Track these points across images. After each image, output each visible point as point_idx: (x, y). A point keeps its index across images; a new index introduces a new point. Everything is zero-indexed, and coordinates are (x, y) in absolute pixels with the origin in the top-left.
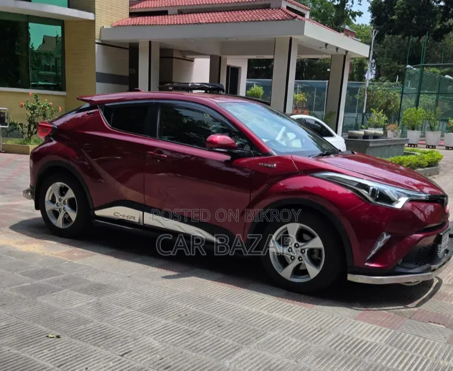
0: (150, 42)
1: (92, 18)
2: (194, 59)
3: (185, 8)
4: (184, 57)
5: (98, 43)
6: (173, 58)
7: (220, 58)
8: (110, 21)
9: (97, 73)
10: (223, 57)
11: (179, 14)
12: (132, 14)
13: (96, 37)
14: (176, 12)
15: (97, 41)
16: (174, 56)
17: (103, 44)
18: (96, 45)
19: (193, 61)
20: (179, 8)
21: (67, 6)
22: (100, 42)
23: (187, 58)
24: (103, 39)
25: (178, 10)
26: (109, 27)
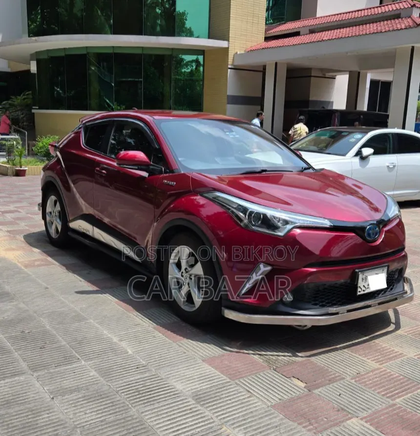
0: (276, 64)
1: (226, 46)
2: (336, 76)
3: (316, 27)
4: (324, 75)
5: (230, 68)
6: (311, 76)
7: (359, 73)
8: (245, 47)
9: (228, 96)
10: (362, 72)
11: (309, 34)
12: (267, 39)
13: (229, 63)
14: (308, 32)
15: (230, 66)
16: (312, 75)
17: (235, 69)
18: (229, 70)
19: (335, 78)
20: (311, 28)
21: (207, 36)
22: (233, 67)
23: (327, 76)
24: (236, 63)
25: (309, 30)
26: (243, 52)
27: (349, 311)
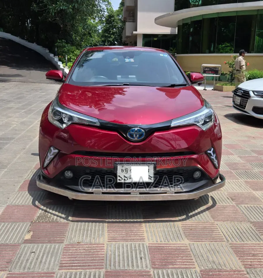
27: (103, 193)
